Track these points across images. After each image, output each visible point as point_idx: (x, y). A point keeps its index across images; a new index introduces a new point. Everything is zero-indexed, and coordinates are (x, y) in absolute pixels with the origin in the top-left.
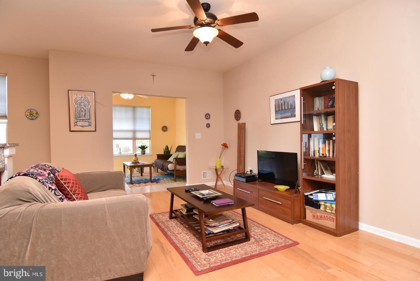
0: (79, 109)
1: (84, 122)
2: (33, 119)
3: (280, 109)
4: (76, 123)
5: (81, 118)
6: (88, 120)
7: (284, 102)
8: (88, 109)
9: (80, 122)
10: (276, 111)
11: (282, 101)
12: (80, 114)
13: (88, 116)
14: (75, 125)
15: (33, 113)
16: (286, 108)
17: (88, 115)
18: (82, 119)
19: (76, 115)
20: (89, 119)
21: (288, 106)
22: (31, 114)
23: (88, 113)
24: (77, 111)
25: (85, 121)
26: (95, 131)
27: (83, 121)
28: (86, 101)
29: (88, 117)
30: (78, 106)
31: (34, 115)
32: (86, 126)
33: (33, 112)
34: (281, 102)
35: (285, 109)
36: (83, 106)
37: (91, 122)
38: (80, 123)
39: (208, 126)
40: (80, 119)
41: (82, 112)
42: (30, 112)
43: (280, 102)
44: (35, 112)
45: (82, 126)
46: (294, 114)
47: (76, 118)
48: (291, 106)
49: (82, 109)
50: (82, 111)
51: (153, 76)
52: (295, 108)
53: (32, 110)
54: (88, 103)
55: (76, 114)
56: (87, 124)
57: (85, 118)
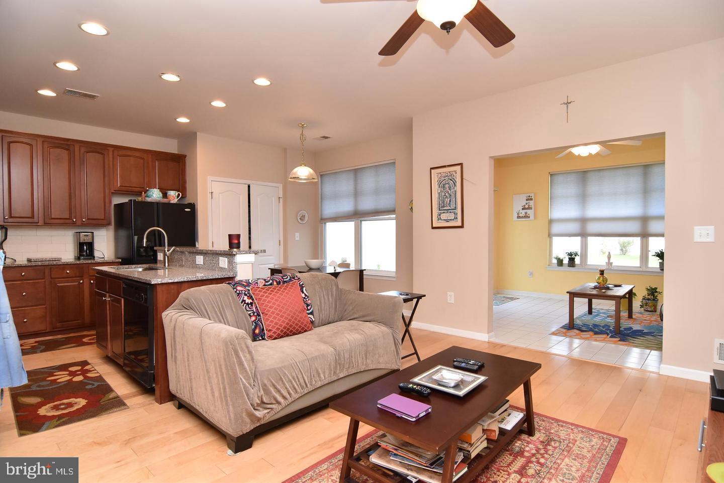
0: (443, 194)
1: (449, 214)
4: (440, 215)
5: (445, 208)
6: (454, 209)
8: (454, 192)
9: (444, 214)
12: (443, 202)
13: (454, 204)
14: (438, 220)
17: (454, 201)
18: (446, 210)
23: (454, 199)
25: (450, 212)
26: (462, 227)
27: (447, 213)
28: (451, 180)
29: (454, 206)
30: (442, 189)
32: (451, 220)
36: (447, 189)
37: (457, 214)
38: (444, 216)
40: (444, 210)
41: (446, 199)
45: (447, 221)
47: (439, 209)
49: (447, 194)
50: (447, 197)
51: (569, 103)
54: (454, 184)
56: (452, 216)
57: (449, 208)
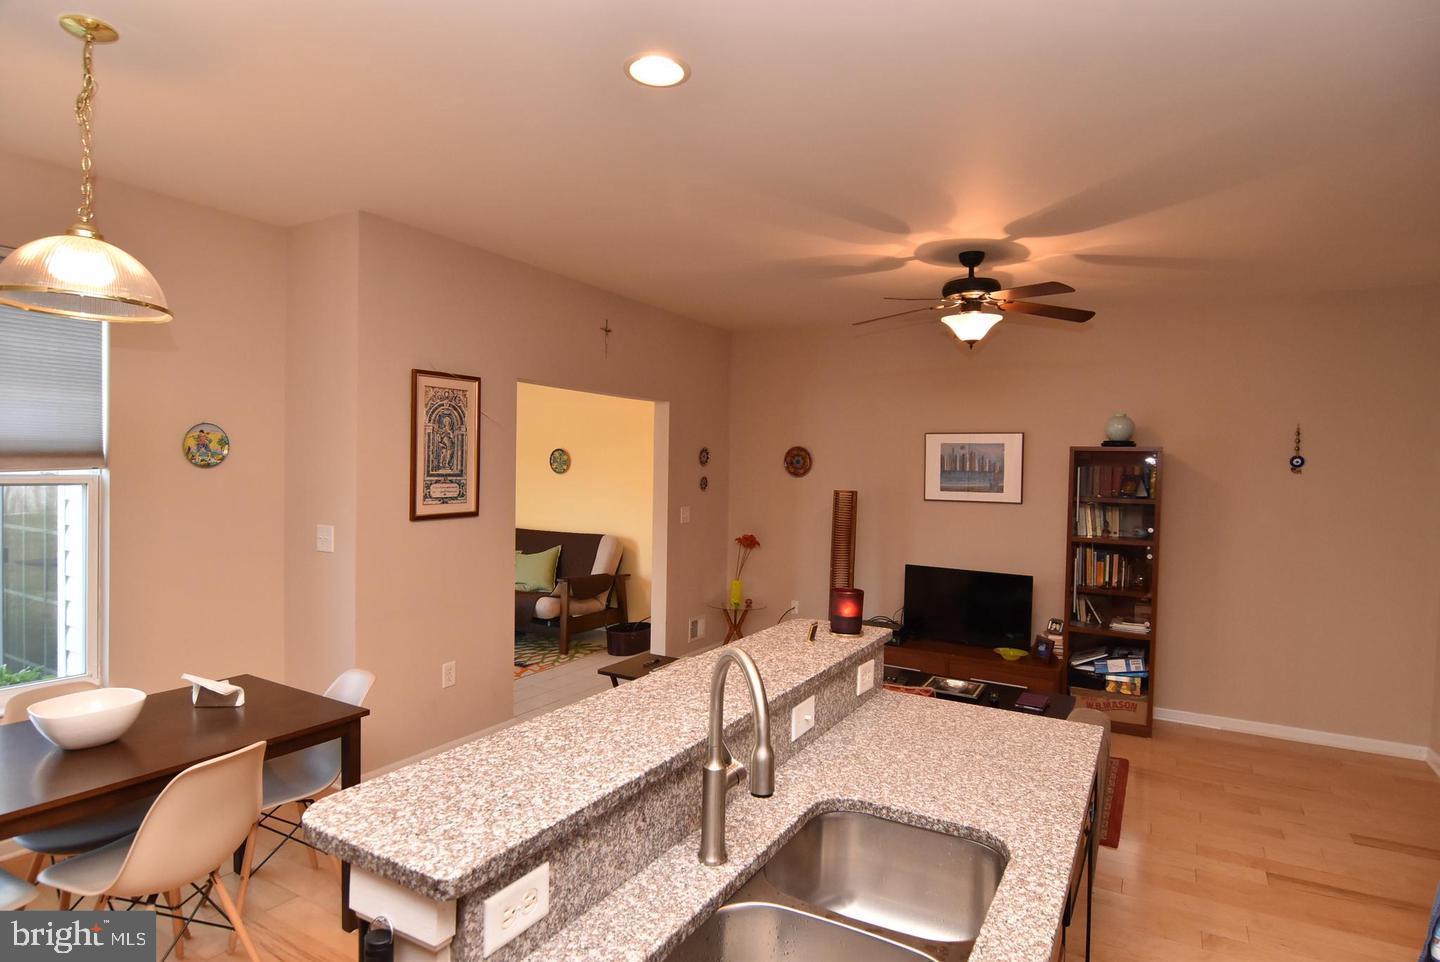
0: (438, 438)
1: (447, 485)
2: (208, 466)
3: (956, 468)
4: (431, 487)
5: (441, 472)
7: (971, 455)
8: (460, 437)
9: (438, 485)
10: (943, 471)
11: (966, 451)
12: (437, 457)
13: (459, 463)
14: (427, 497)
15: (210, 441)
16: (977, 469)
17: (461, 457)
18: (442, 475)
19: (429, 461)
20: (460, 475)
21: (982, 467)
22: (203, 445)
23: (460, 454)
24: (431, 447)
25: (451, 481)
26: (477, 513)
27: (444, 482)
28: (456, 409)
29: (459, 468)
30: (436, 427)
31: (214, 446)
32: (452, 498)
33: (209, 436)
34: (962, 452)
35: (972, 470)
36: (447, 427)
37: (465, 485)
38: (436, 490)
39: (704, 484)
40: (438, 475)
41: (444, 451)
42: (199, 437)
43: (959, 453)
44: (215, 437)
45: (444, 501)
46: (1000, 485)
47: (428, 472)
48: (993, 466)
49: (445, 439)
50: (445, 446)
51: (608, 331)
52: (1002, 471)
53: (206, 429)
54: (463, 420)
55: (429, 456)
56: (454, 490)
57: (449, 472)
